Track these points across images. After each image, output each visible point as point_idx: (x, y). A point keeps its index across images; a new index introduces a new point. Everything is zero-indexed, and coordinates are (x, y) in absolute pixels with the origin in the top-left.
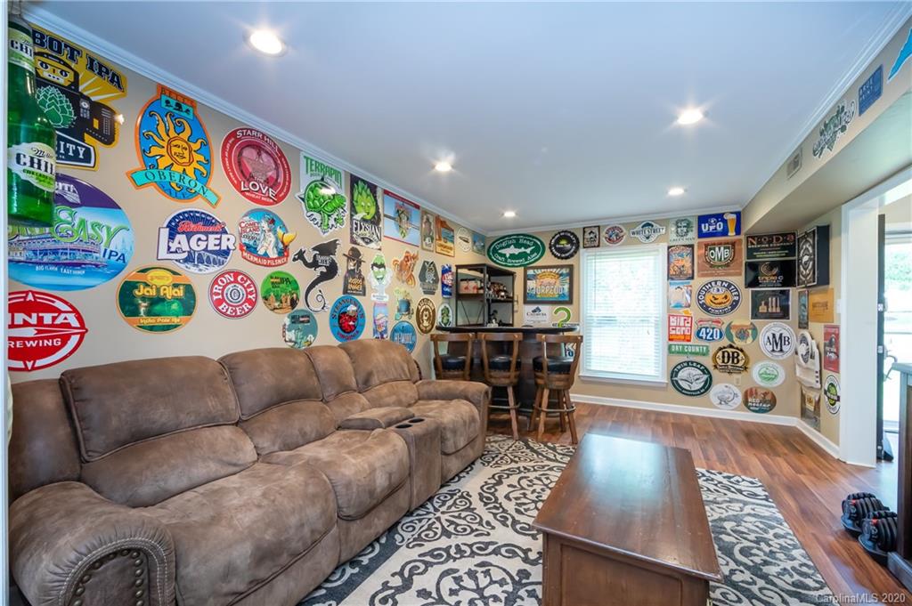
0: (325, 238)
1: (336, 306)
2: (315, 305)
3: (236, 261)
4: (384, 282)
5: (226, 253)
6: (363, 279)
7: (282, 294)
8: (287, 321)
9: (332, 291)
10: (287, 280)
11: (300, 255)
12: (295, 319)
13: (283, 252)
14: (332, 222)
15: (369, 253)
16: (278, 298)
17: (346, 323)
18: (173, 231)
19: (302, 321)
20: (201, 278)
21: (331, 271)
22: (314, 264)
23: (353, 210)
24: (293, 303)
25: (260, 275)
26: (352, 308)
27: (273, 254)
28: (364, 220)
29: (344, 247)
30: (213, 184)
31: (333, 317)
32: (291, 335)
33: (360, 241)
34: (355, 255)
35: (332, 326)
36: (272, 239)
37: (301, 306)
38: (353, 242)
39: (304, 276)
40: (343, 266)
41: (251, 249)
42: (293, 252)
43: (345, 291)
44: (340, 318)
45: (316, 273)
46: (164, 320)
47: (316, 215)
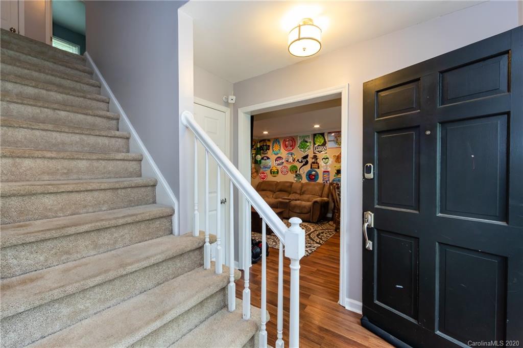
0: (305, 154)
1: (308, 172)
2: (301, 172)
3: (285, 164)
4: (328, 164)
5: (283, 163)
6: (318, 164)
7: (294, 170)
8: (295, 176)
9: (307, 168)
10: (295, 167)
11: (298, 160)
12: (296, 175)
13: (294, 160)
14: (307, 149)
15: (320, 156)
16: (293, 171)
17: (312, 177)
18: (276, 161)
19: (298, 176)
20: (279, 167)
21: (307, 163)
22: (302, 162)
23: (314, 144)
24: (296, 172)
25: (289, 166)
26: (314, 173)
27: (292, 161)
28: (319, 146)
29: (311, 155)
30: (281, 151)
31: (307, 175)
32: (296, 179)
33: (317, 152)
34: (315, 157)
35: (306, 178)
36: (291, 158)
37: (298, 172)
38: (314, 153)
39: (299, 165)
40: (310, 160)
41: (287, 161)
42: (296, 160)
43: (311, 168)
44: (309, 175)
45: (302, 164)
46: (275, 175)
47: (302, 150)
